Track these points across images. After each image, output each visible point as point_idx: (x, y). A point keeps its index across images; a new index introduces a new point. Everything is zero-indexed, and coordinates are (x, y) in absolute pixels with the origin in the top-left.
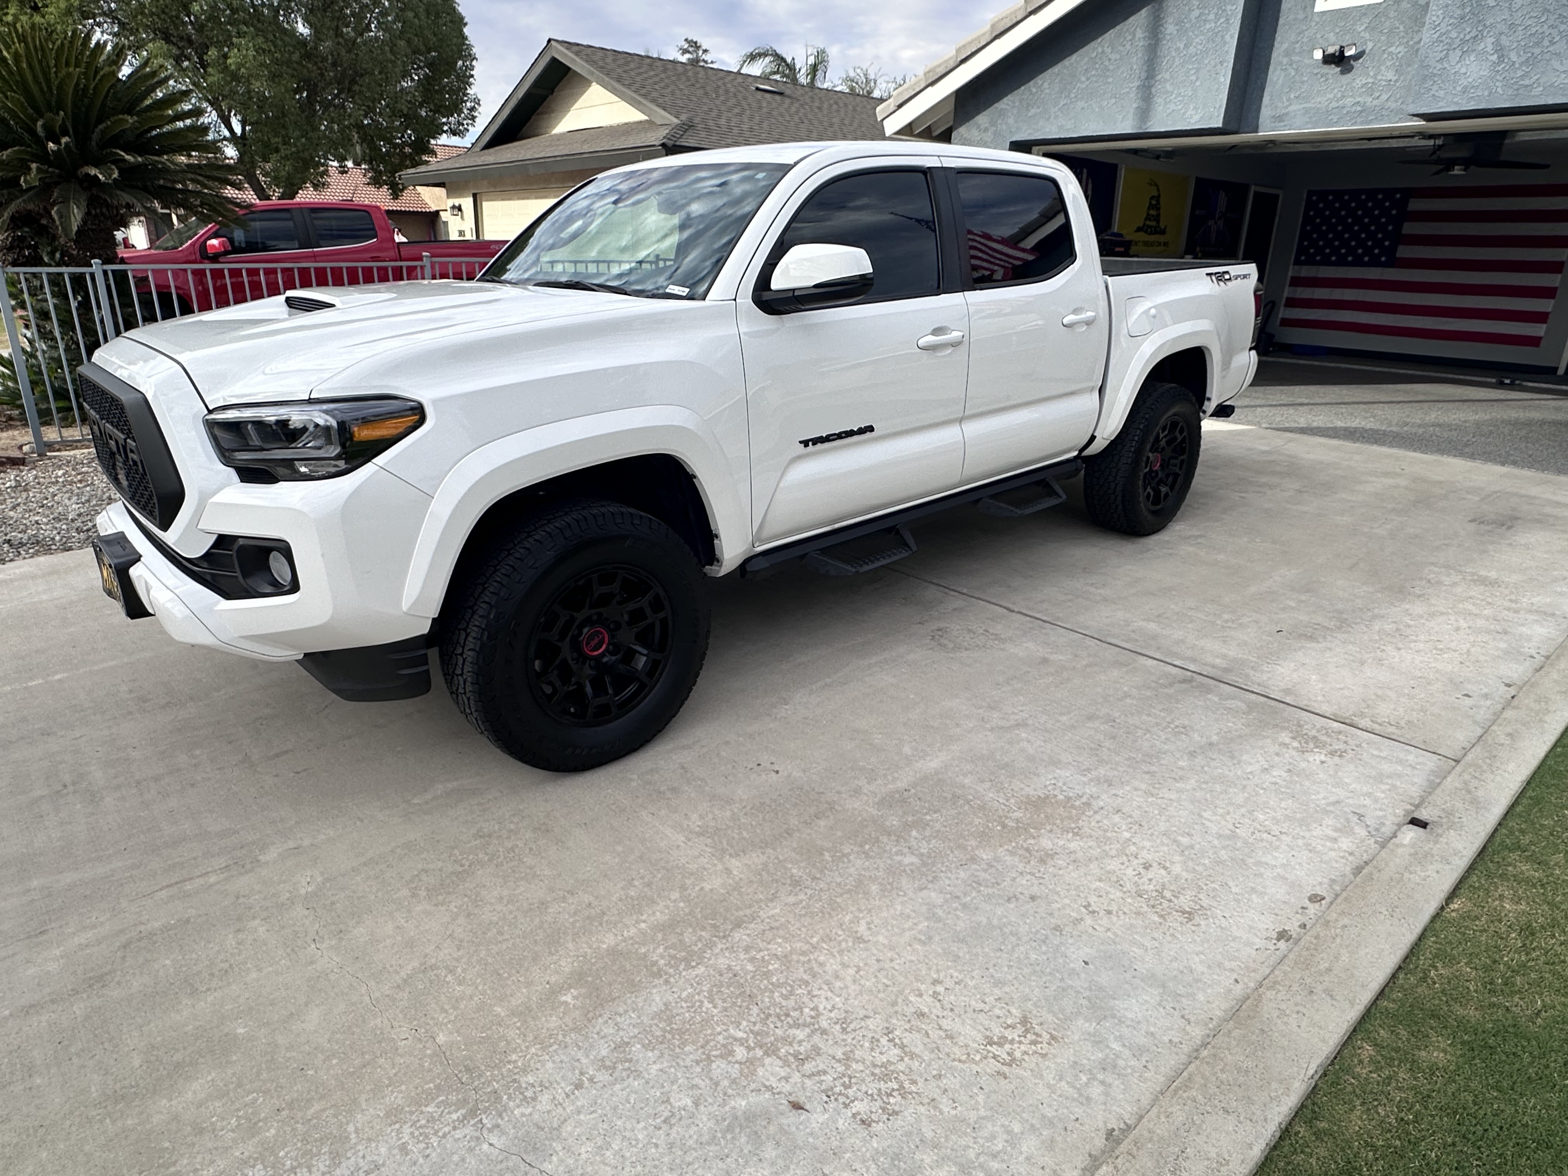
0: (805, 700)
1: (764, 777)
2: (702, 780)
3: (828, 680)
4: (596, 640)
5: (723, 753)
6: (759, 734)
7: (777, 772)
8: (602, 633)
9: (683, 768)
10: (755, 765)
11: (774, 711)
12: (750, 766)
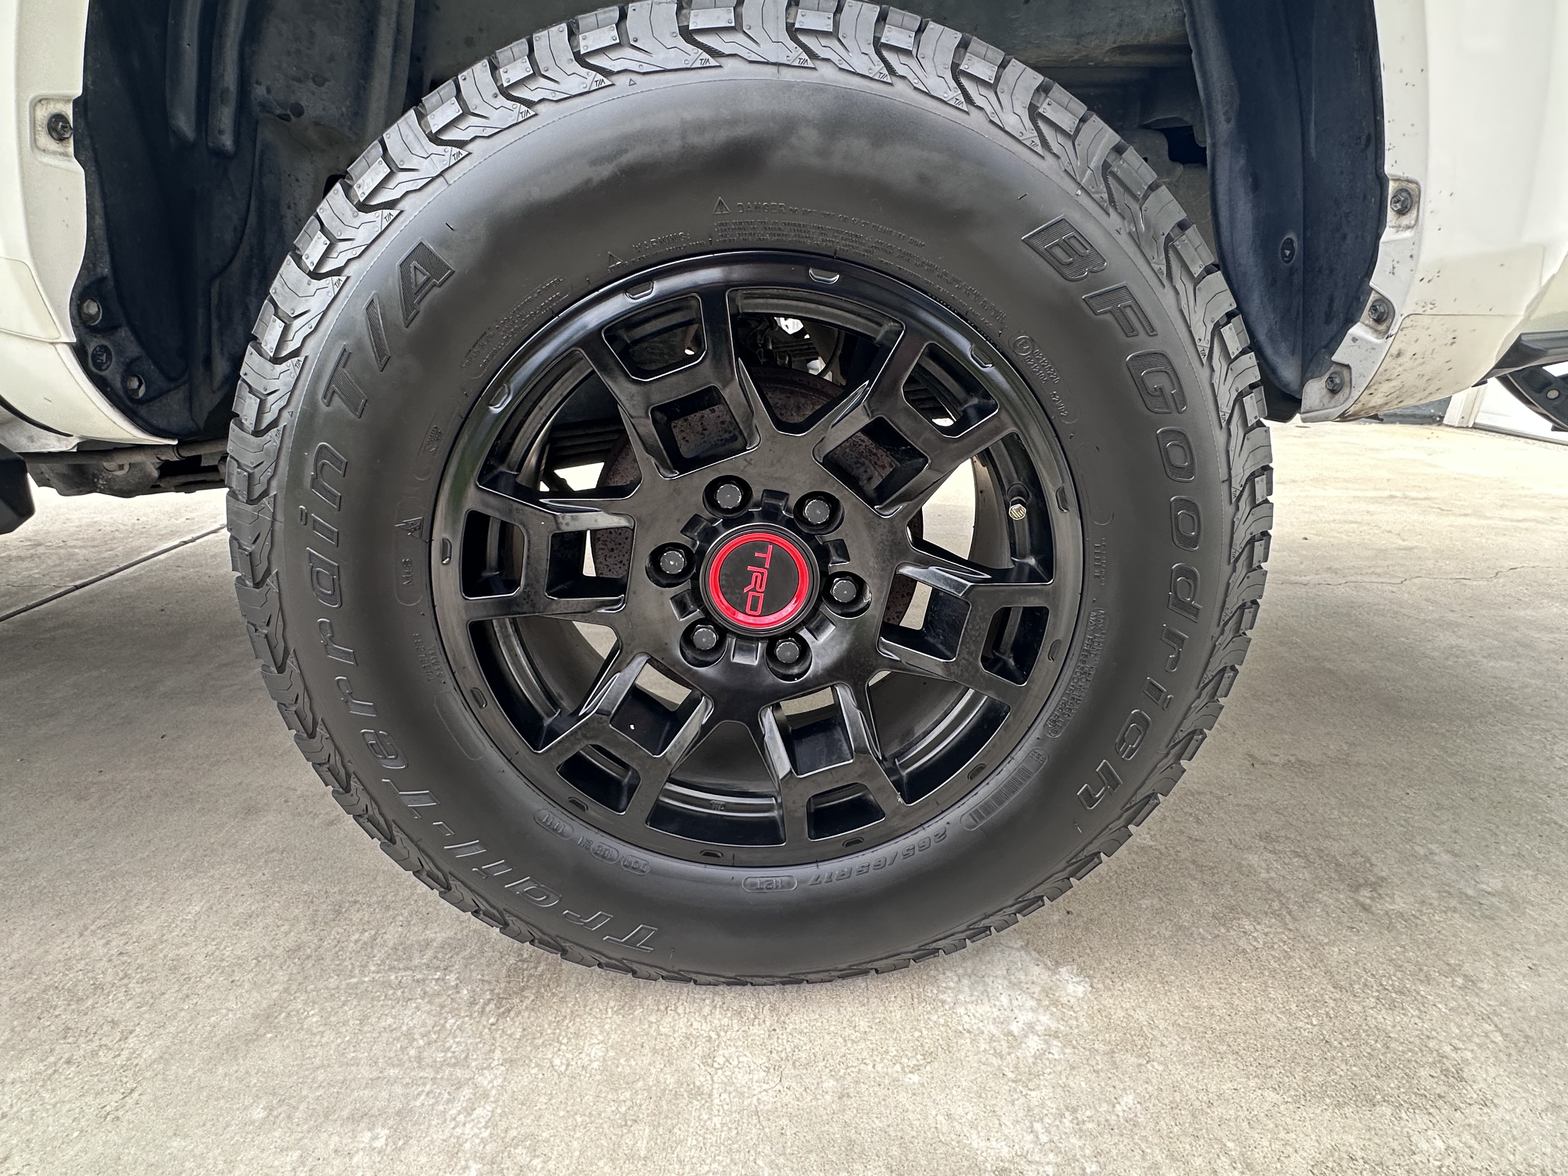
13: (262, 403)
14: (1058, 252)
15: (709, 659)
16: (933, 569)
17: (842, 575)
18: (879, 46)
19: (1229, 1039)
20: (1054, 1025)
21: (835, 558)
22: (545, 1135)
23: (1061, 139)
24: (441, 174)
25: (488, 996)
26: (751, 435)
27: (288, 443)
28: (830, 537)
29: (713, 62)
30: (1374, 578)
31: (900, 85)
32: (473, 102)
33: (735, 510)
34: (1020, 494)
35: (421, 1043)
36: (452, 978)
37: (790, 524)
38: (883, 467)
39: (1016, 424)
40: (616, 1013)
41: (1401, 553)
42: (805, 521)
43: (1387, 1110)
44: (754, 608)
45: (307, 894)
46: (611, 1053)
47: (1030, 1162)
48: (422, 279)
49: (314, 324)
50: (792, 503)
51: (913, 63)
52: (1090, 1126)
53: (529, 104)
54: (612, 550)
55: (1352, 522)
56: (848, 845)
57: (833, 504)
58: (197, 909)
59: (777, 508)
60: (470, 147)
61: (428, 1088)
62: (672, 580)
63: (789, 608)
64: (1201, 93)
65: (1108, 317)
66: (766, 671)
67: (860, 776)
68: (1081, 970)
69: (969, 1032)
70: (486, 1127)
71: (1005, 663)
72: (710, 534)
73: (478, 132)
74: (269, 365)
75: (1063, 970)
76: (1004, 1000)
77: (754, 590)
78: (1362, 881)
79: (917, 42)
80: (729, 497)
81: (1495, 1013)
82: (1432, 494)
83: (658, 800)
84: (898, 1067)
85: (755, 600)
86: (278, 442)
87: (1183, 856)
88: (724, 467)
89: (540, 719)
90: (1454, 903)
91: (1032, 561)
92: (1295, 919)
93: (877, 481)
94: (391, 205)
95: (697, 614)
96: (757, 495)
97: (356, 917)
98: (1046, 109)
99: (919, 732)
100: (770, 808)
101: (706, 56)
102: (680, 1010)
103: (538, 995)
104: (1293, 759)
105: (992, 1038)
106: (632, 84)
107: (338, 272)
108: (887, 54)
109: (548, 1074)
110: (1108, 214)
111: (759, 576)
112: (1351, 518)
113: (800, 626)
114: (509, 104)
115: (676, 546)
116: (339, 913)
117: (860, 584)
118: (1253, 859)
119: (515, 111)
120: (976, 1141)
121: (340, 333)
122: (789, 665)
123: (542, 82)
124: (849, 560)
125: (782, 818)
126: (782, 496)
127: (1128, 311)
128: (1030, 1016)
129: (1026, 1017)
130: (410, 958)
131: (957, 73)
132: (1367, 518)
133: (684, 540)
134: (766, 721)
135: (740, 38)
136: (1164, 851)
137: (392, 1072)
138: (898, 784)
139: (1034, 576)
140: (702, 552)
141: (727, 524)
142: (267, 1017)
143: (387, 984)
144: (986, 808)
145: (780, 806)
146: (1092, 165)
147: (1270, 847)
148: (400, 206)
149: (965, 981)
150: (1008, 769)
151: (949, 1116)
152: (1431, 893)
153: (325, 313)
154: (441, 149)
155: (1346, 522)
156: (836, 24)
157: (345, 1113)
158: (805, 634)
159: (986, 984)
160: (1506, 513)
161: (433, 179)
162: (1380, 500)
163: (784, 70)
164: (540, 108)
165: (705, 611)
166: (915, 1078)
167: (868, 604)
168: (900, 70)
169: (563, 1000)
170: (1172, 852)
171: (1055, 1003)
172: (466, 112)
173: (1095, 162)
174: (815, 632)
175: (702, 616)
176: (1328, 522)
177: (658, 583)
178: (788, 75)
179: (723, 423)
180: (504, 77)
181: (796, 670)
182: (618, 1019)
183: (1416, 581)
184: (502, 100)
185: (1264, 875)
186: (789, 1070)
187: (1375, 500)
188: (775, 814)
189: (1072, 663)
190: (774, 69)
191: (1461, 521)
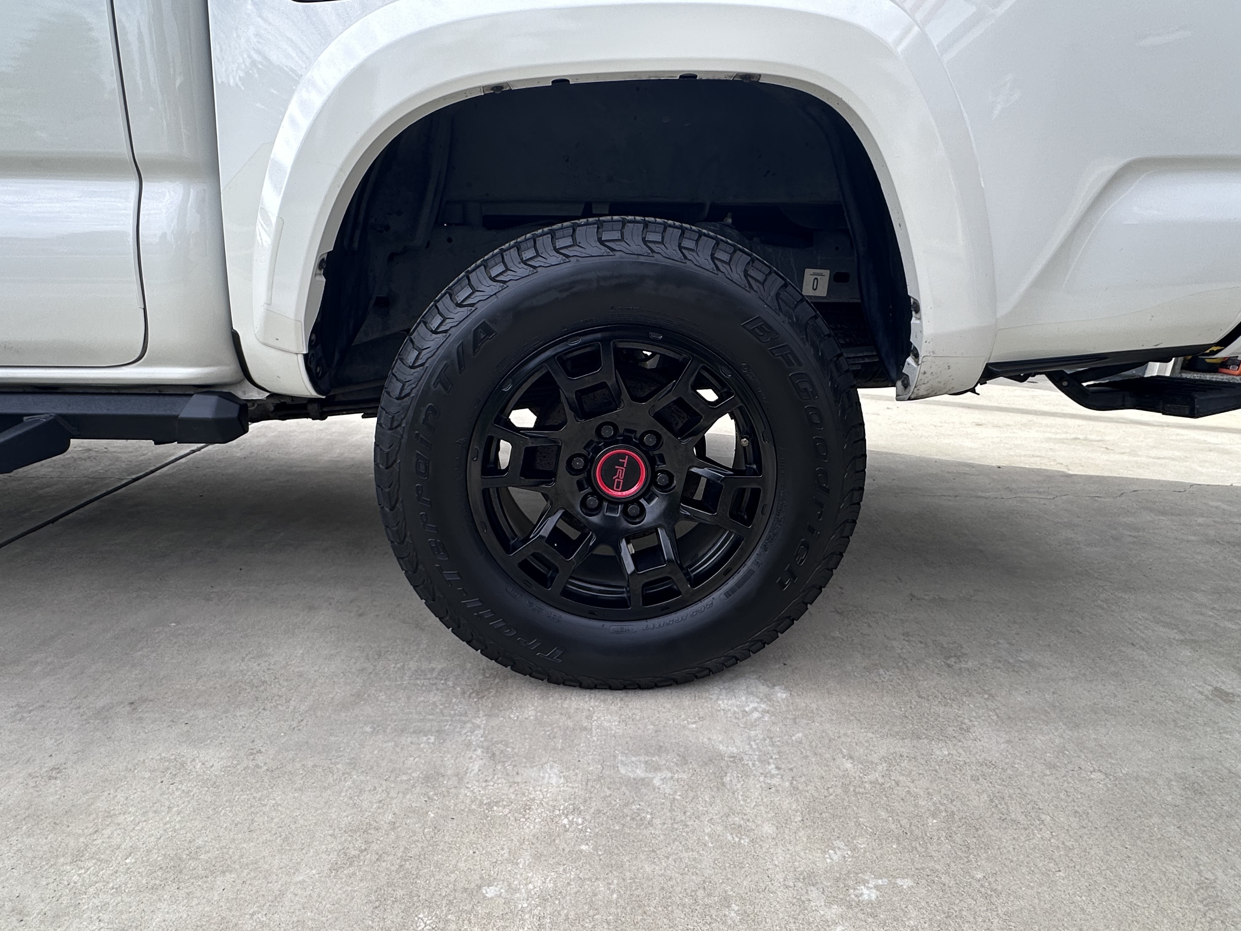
13: (403, 386)
14: (757, 330)
15: (594, 513)
16: (706, 469)
17: (662, 472)
18: (680, 248)
19: (857, 715)
20: (767, 708)
21: (659, 463)
22: (511, 741)
23: (758, 284)
24: (495, 294)
25: (471, 691)
26: (620, 403)
27: (414, 403)
28: (656, 452)
29: (611, 253)
30: (1036, 495)
31: (688, 263)
32: (510, 265)
33: (610, 438)
34: (747, 433)
35: (441, 707)
36: (450, 683)
37: (636, 445)
38: (684, 418)
39: (743, 402)
40: (540, 699)
41: (1062, 479)
42: (644, 444)
43: (926, 741)
44: (618, 487)
45: (358, 647)
46: (539, 714)
47: (746, 754)
48: (483, 336)
49: (432, 353)
50: (638, 435)
51: (694, 254)
52: (778, 743)
53: (534, 267)
54: (544, 457)
55: (1038, 456)
56: (662, 610)
57: (659, 437)
58: (301, 651)
59: (631, 438)
60: (508, 284)
61: (449, 723)
62: (578, 472)
63: (635, 488)
64: (851, 232)
65: (780, 358)
66: (622, 519)
67: (670, 573)
68: (786, 688)
69: (723, 710)
70: (482, 737)
71: (743, 517)
72: (597, 450)
73: (512, 278)
74: (409, 369)
75: (777, 688)
76: (744, 699)
77: (618, 478)
78: (953, 655)
79: (697, 244)
80: (607, 432)
81: (998, 708)
82: (1107, 438)
83: (565, 586)
84: (686, 722)
85: (619, 483)
86: (409, 403)
87: (856, 642)
88: (606, 417)
89: (509, 541)
90: (999, 665)
91: (755, 466)
92: (908, 670)
93: (680, 425)
94: (472, 305)
95: (589, 490)
96: (621, 431)
97: (391, 657)
98: (752, 272)
99: (700, 554)
100: (623, 593)
101: (608, 250)
102: (573, 699)
103: (497, 691)
104: (937, 597)
105: (735, 712)
106: (578, 261)
107: (446, 331)
108: (684, 251)
109: (508, 720)
110: (779, 315)
111: (621, 472)
112: (1038, 454)
113: (640, 497)
114: (526, 267)
115: (580, 455)
116: (380, 655)
117: (671, 477)
118: (895, 644)
119: (528, 270)
120: (722, 747)
121: (443, 358)
122: (634, 518)
123: (540, 258)
124: (665, 464)
125: (629, 597)
126: (634, 432)
127: (789, 355)
128: (756, 705)
129: (752, 705)
130: (425, 675)
131: (713, 258)
132: (1051, 453)
133: (584, 452)
134: (622, 545)
135: (623, 243)
136: (845, 639)
137: (431, 717)
138: (689, 580)
139: (755, 473)
140: (593, 458)
141: (606, 445)
142: (358, 695)
143: (415, 685)
144: (732, 590)
145: (628, 592)
146: (772, 294)
147: (906, 639)
148: (476, 306)
149: (724, 691)
150: (743, 571)
151: (709, 739)
152: (989, 661)
153: (438, 348)
154: (495, 284)
155: (1033, 456)
156: (663, 238)
157: (411, 730)
158: (642, 501)
159: (734, 692)
160: (1153, 453)
161: (491, 296)
162: (1065, 441)
163: (640, 257)
164: (539, 269)
165: (593, 488)
166: (694, 726)
167: (675, 487)
168: (689, 257)
169: (511, 694)
170: (850, 640)
171: (770, 700)
172: (507, 269)
173: (773, 293)
174: (649, 501)
175: (591, 491)
176: (1020, 456)
177: (571, 474)
178: (642, 259)
179: (604, 394)
180: (524, 256)
181: (637, 520)
182: (541, 701)
183: (1064, 498)
184: (522, 265)
185: (899, 651)
186: (630, 722)
187: (1062, 441)
188: (625, 595)
189: (773, 516)
190: (636, 256)
191: (1118, 457)
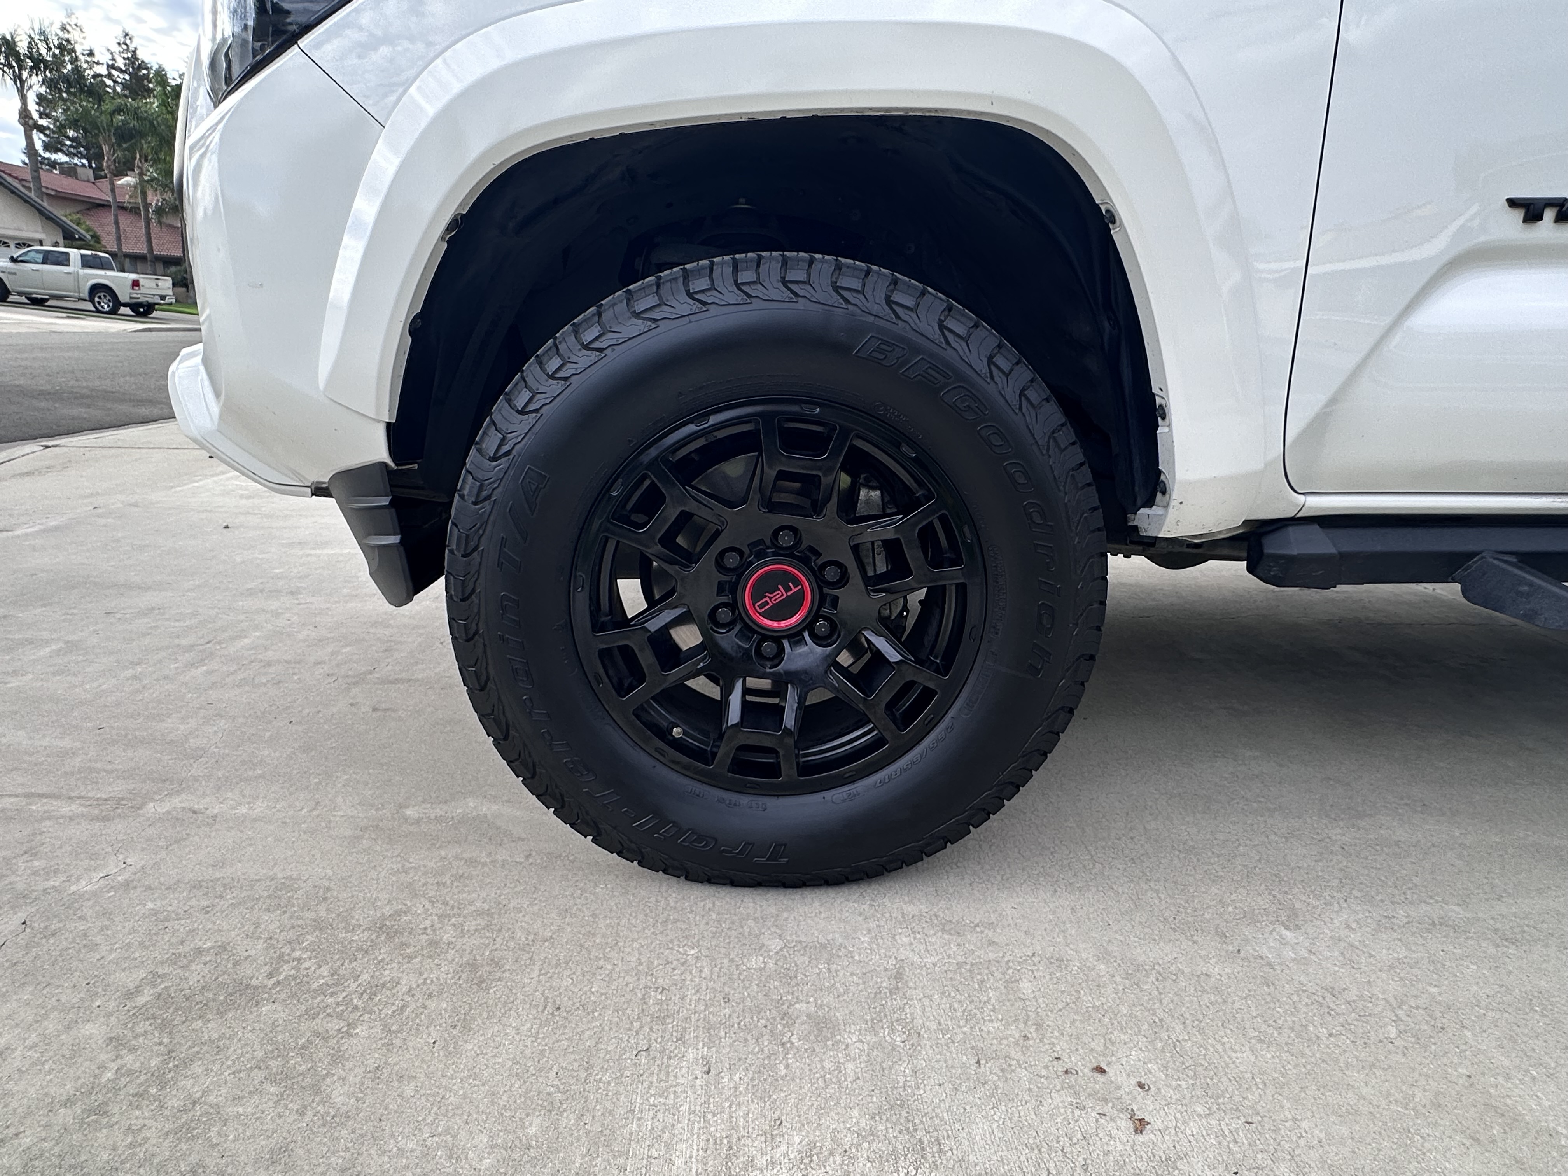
0: (1355, 938)
1: (1088, 1121)
2: (913, 1033)
3: (1456, 911)
4: (780, 595)
5: (1026, 987)
6: (1162, 977)
7: (1141, 1126)
8: (797, 582)
9: (898, 976)
10: (1081, 1063)
11: (1247, 932)
12: (1069, 1062)
